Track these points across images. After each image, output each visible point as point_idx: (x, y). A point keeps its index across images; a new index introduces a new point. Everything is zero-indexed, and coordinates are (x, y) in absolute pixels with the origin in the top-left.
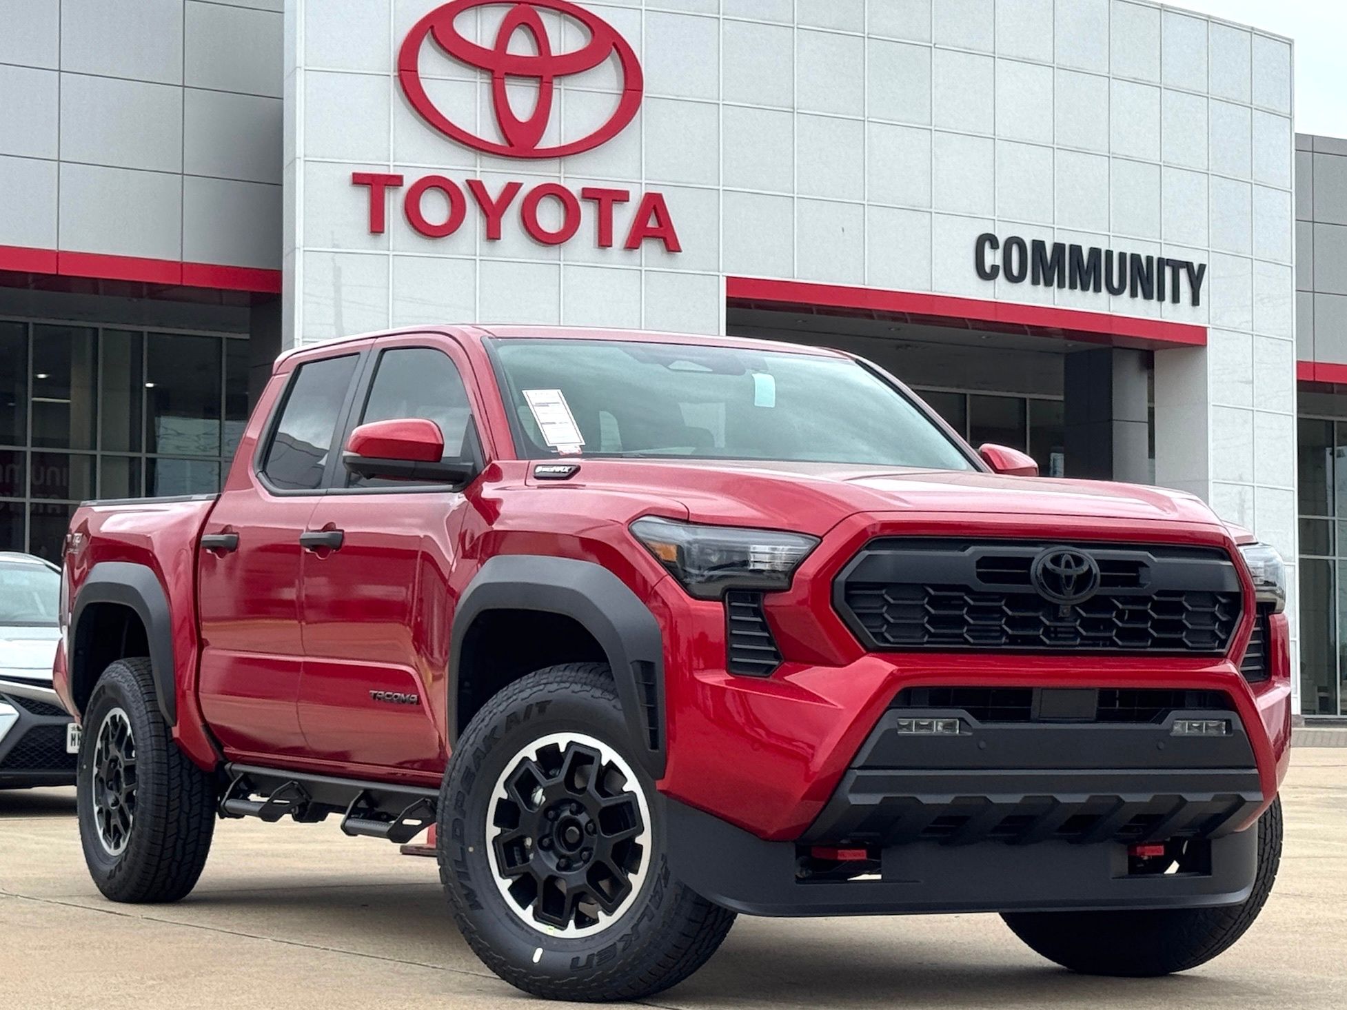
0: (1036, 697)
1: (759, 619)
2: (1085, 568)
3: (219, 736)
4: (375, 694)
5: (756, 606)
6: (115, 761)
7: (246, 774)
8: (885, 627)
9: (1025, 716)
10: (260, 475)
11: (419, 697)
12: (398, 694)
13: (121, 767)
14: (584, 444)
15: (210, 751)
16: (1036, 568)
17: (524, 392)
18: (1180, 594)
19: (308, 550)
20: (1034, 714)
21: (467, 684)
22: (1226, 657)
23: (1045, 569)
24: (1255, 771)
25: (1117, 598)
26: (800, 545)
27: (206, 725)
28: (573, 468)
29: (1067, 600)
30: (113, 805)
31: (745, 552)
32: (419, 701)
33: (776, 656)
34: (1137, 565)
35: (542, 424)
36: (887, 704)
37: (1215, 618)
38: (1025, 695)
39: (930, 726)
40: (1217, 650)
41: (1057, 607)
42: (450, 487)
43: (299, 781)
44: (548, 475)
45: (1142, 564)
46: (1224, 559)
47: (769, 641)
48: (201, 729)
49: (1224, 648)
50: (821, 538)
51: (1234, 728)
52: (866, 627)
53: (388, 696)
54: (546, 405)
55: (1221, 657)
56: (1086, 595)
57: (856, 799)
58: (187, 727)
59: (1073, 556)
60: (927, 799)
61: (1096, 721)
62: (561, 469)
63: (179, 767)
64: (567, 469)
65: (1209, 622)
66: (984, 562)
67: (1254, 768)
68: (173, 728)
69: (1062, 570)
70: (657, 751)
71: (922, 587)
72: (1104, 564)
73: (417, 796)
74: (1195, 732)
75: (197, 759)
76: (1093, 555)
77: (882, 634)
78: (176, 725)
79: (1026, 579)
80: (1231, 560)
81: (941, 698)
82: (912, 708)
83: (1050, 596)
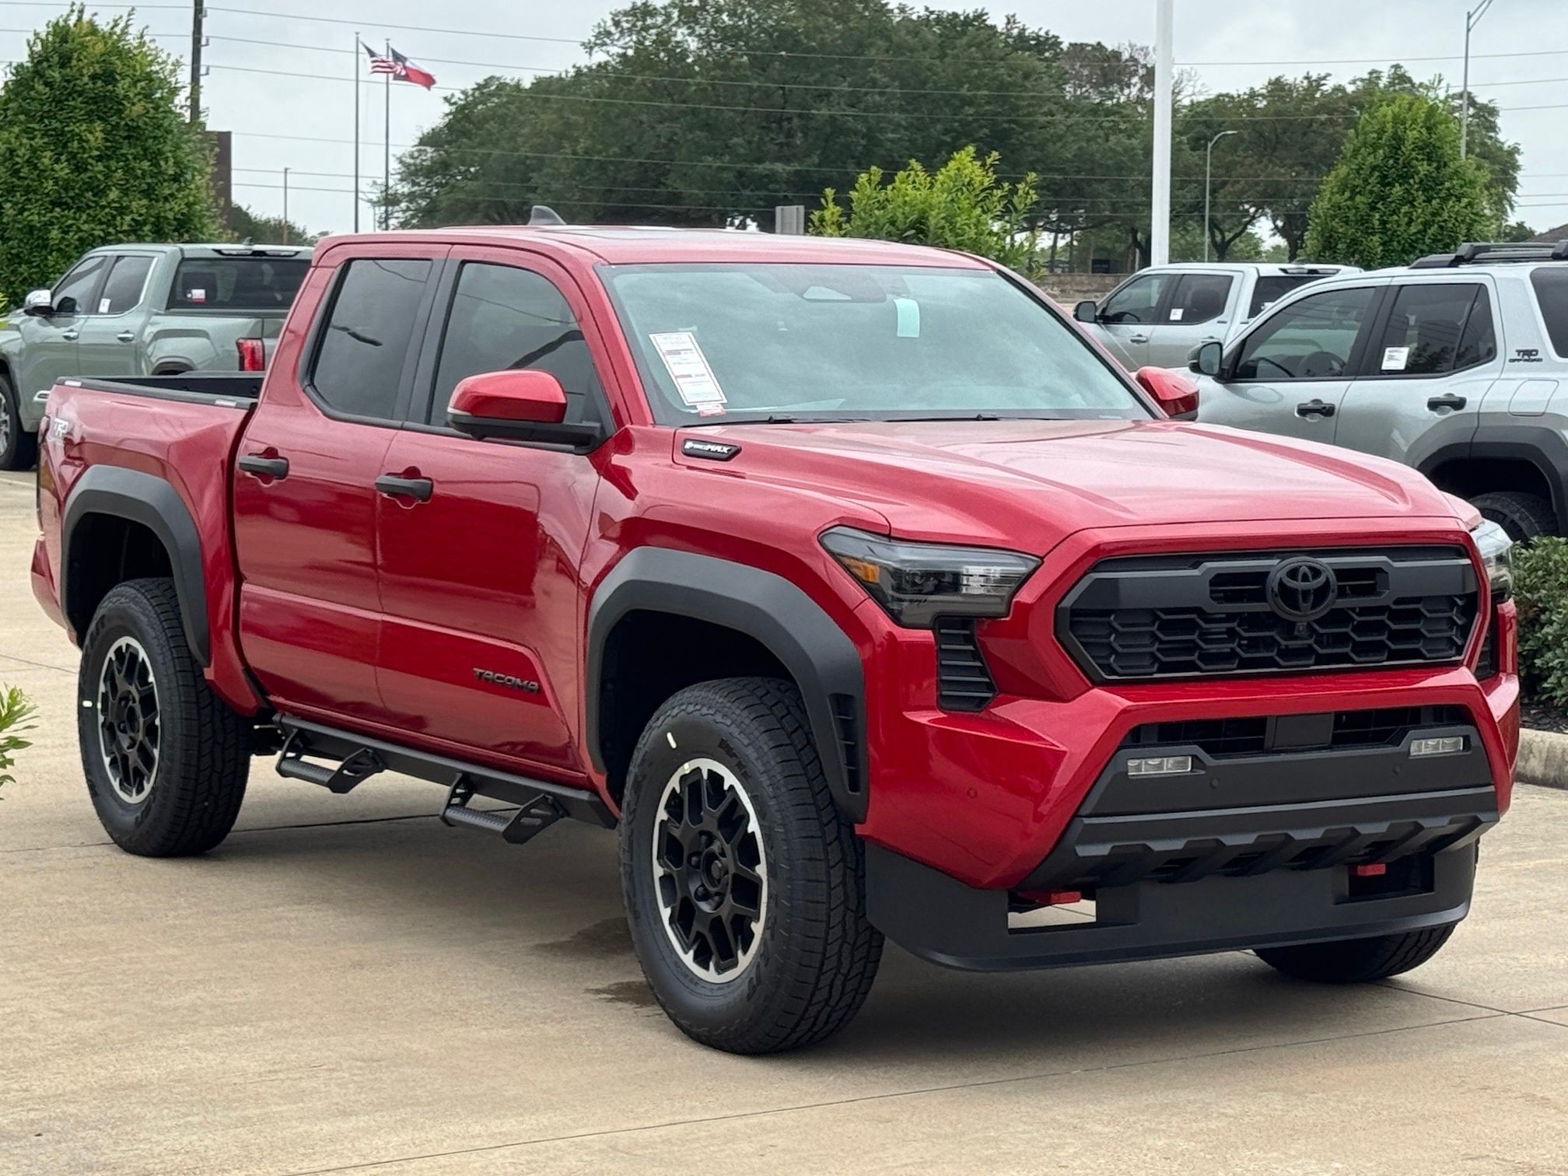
0: (1270, 725)
1: (971, 648)
2: (1322, 579)
3: (262, 681)
4: (481, 674)
5: (967, 632)
6: (127, 697)
7: (301, 731)
8: (1113, 657)
9: (1259, 747)
10: (309, 389)
11: (540, 686)
12: (513, 679)
13: (134, 701)
14: (725, 401)
15: (251, 696)
16: (1273, 583)
17: (651, 336)
18: (1418, 600)
19: (385, 495)
20: (1268, 744)
21: (609, 686)
22: (1462, 665)
23: (1281, 583)
24: (1491, 789)
25: (1353, 610)
26: (1018, 567)
27: (248, 669)
28: (734, 449)
29: (1305, 616)
30: (129, 748)
31: (957, 576)
32: (540, 690)
33: (989, 687)
34: (1372, 572)
35: (676, 377)
36: (1117, 743)
37: (1452, 622)
38: (1257, 725)
39: (1160, 766)
40: (1453, 659)
41: (1292, 625)
42: (571, 447)
43: (375, 749)
44: (701, 453)
45: (1380, 570)
46: (1461, 555)
47: (982, 671)
48: (242, 676)
49: (1460, 655)
50: (1042, 558)
51: (1473, 744)
52: (1093, 658)
53: (499, 678)
54: (678, 352)
55: (1456, 665)
56: (1322, 611)
57: (1084, 851)
58: (224, 669)
59: (1311, 568)
60: (1158, 846)
61: (1330, 748)
62: (719, 448)
63: (209, 708)
64: (725, 450)
65: (1444, 627)
66: (1219, 579)
67: (1490, 785)
68: (206, 670)
69: (1298, 585)
70: (858, 794)
71: (1152, 612)
72: (1342, 574)
73: (538, 791)
74: (1429, 751)
75: (231, 701)
76: (1330, 564)
77: (1109, 665)
78: (209, 666)
79: (1260, 596)
80: (1469, 557)
81: (1169, 734)
82: (1144, 746)
83: (1285, 612)
